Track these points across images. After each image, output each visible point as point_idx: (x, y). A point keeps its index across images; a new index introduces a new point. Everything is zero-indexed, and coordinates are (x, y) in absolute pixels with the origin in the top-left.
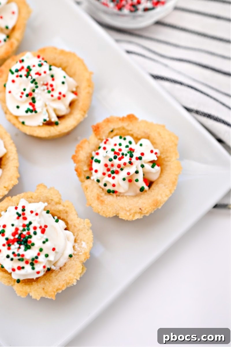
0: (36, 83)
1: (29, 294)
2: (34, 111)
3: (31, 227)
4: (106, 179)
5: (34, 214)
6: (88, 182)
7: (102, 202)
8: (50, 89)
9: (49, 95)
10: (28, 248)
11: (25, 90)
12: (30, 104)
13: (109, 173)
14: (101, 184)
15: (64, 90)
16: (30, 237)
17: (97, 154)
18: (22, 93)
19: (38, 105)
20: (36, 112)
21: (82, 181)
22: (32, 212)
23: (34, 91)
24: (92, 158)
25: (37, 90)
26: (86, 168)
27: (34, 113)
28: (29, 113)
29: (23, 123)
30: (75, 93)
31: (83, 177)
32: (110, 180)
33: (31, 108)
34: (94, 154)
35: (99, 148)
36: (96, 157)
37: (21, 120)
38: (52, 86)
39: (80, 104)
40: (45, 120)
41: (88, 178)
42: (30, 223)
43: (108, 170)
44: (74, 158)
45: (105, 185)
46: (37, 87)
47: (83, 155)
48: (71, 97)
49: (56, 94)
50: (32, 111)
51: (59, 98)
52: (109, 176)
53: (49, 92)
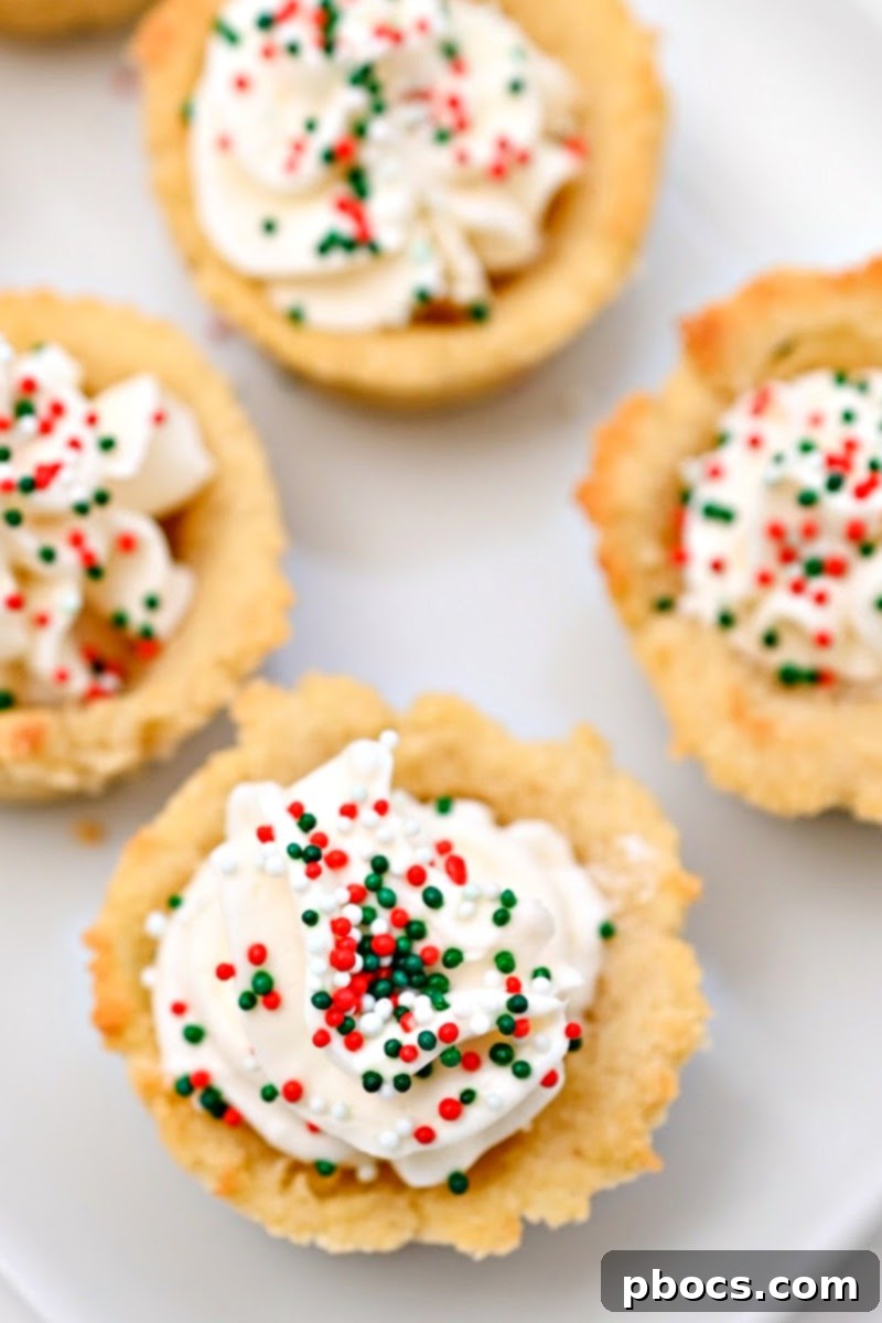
0: (374, 89)
1: (524, 1221)
2: (361, 242)
3: (395, 883)
4: (781, 604)
5: (367, 814)
6: (665, 630)
7: (761, 733)
8: (447, 119)
9: (443, 158)
10: (435, 988)
11: (311, 126)
12: (343, 206)
13: (795, 571)
14: (746, 637)
15: (521, 123)
16: (416, 931)
17: (715, 473)
18: (298, 147)
19: (385, 209)
20: (373, 248)
21: (634, 626)
22: (349, 811)
23: (360, 131)
24: (684, 497)
25: (379, 129)
26: (649, 554)
27: (361, 256)
28: (337, 259)
29: (295, 317)
30: (574, 144)
31: (639, 603)
32: (801, 610)
33: (346, 226)
34: (693, 472)
35: (720, 440)
36: (706, 493)
37: (284, 299)
38: (454, 103)
39: (603, 207)
40: (423, 297)
41: (665, 606)
42: (380, 866)
43: (787, 556)
44: (589, 499)
45: (770, 640)
46: (378, 108)
47: (635, 483)
48: (553, 167)
49: (481, 149)
50: (350, 245)
51: (498, 172)
52: (797, 588)
53: (443, 137)
